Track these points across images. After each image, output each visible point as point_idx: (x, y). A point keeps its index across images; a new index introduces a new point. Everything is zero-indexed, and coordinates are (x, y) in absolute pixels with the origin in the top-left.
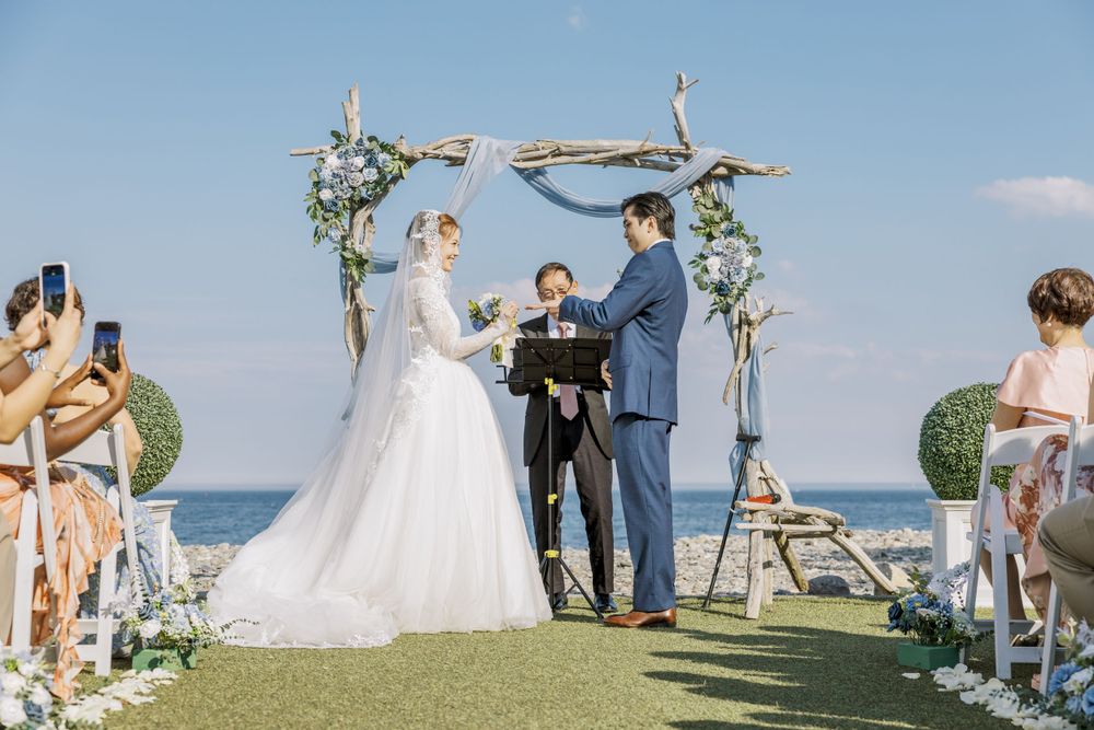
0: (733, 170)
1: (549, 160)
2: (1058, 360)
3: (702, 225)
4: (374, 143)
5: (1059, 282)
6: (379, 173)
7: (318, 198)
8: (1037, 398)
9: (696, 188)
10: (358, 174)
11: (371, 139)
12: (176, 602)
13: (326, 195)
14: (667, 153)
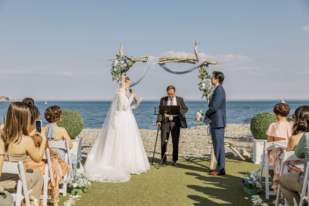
0: (208, 64)
1: (166, 61)
2: (280, 125)
3: (201, 76)
4: (126, 58)
5: (281, 107)
6: (127, 65)
7: (113, 70)
8: (275, 134)
9: (200, 68)
10: (122, 65)
11: (125, 57)
12: (81, 178)
13: (115, 70)
14: (193, 60)
